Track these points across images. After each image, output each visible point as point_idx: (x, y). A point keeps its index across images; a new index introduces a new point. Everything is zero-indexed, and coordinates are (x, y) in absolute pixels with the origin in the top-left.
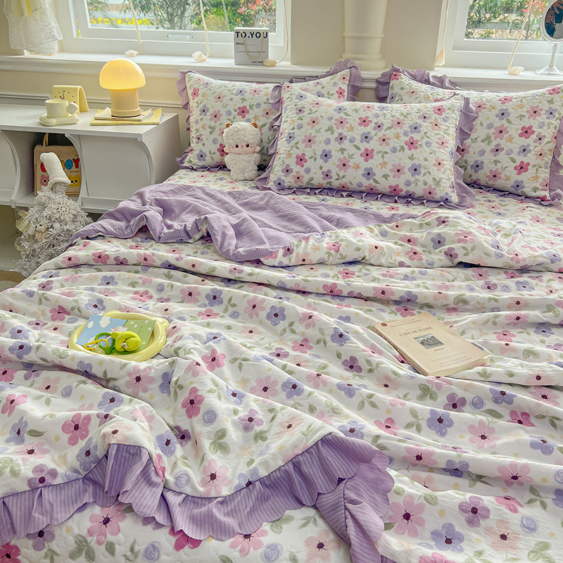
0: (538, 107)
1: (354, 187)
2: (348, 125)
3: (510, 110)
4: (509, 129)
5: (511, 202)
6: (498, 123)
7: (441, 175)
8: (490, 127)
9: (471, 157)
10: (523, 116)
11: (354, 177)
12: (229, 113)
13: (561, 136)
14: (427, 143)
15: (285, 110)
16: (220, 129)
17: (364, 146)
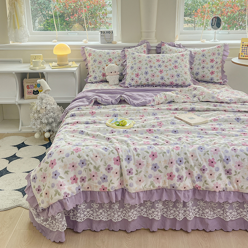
0: (214, 52)
1: (157, 83)
2: (153, 62)
3: (206, 54)
4: (206, 60)
5: (209, 84)
6: (202, 58)
7: (187, 77)
8: (200, 60)
9: (195, 71)
10: (210, 56)
11: (157, 80)
12: (105, 61)
13: (223, 62)
14: (181, 66)
15: (128, 58)
16: (102, 67)
17: (159, 69)
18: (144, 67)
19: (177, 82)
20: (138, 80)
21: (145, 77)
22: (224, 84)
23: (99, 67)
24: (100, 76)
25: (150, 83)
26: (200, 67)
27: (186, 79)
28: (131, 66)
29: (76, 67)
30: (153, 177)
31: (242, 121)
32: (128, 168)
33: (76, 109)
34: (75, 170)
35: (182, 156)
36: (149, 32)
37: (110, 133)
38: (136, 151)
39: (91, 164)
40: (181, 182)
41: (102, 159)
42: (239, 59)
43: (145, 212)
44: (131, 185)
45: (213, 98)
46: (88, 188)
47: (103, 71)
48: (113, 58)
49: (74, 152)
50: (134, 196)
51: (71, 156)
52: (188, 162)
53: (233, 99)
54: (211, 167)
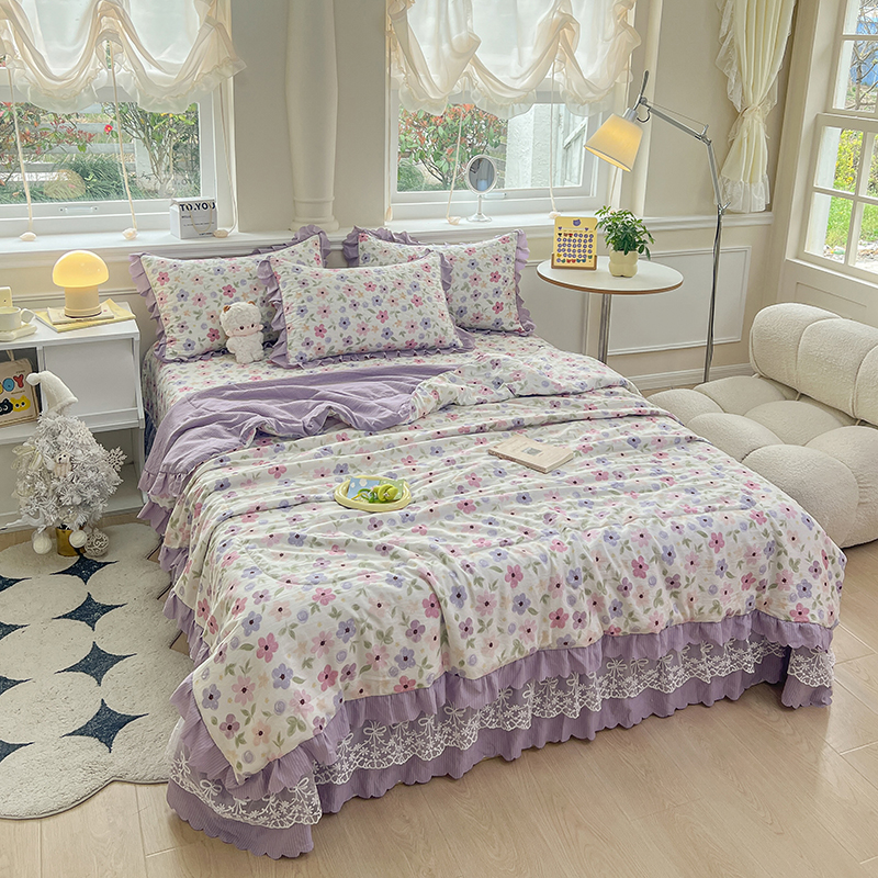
0: (497, 255)
1: (374, 348)
2: (357, 292)
3: (478, 260)
4: (481, 277)
5: (496, 337)
6: (471, 272)
7: (447, 325)
8: (465, 276)
9: (456, 304)
10: (489, 264)
11: (374, 339)
12: (214, 294)
13: (517, 276)
14: (428, 298)
15: (285, 284)
16: (208, 313)
17: (377, 309)
18: (336, 306)
19: (425, 341)
20: (323, 343)
21: (341, 335)
22: (528, 336)
23: (199, 314)
24: (204, 340)
25: (355, 347)
26: (468, 295)
27: (445, 332)
28: (299, 307)
29: (130, 319)
30: (517, 630)
31: (642, 444)
32: (462, 619)
33: (215, 463)
34: (327, 651)
35: (578, 566)
36: (319, 203)
37: (369, 529)
38: (471, 572)
39: (369, 627)
40: (583, 627)
41: (394, 611)
42: (553, 267)
43: (493, 717)
44: (473, 661)
45: (546, 384)
46: (361, 691)
47: (210, 325)
48: (236, 286)
49: (318, 603)
50: (479, 686)
51: (313, 618)
52: (592, 577)
53: (586, 381)
54: (638, 578)
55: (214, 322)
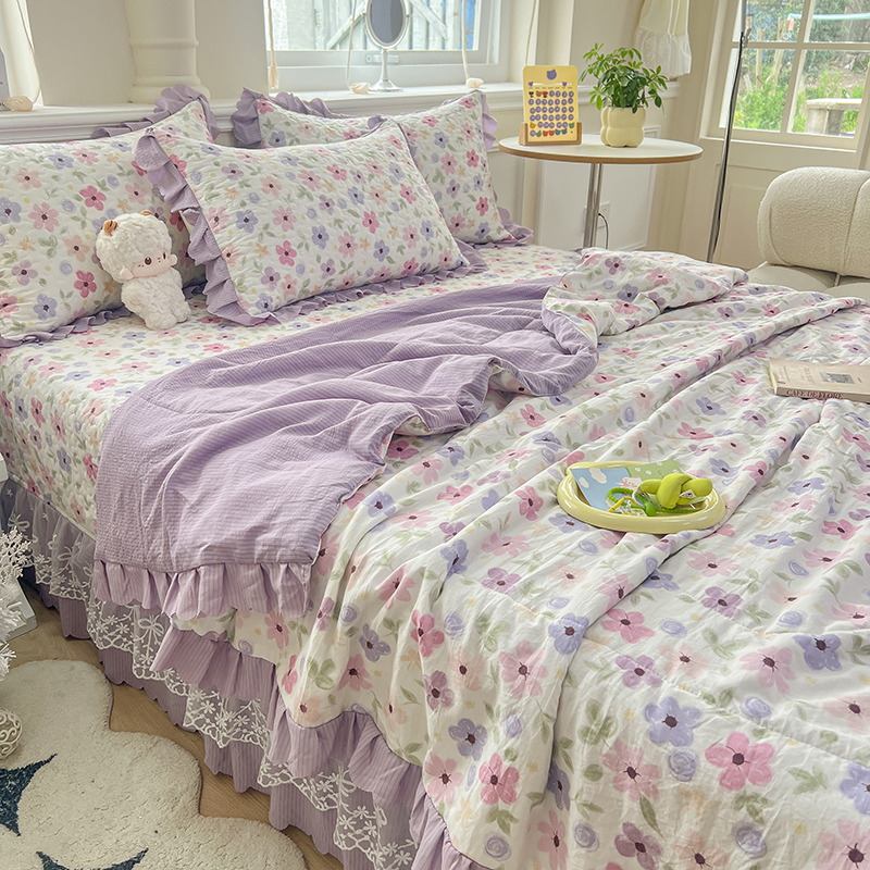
0: (467, 124)
3: (446, 133)
6: (441, 152)
7: (447, 234)
8: (435, 159)
10: (461, 139)
12: (67, 205)
16: (67, 242)
19: (426, 260)
20: (295, 276)
21: (319, 259)
22: (528, 243)
23: (50, 245)
24: (70, 295)
26: (443, 190)
27: (449, 242)
28: (239, 214)
42: (528, 144)
47: (76, 264)
48: (102, 186)
55: (82, 259)
